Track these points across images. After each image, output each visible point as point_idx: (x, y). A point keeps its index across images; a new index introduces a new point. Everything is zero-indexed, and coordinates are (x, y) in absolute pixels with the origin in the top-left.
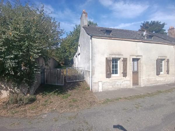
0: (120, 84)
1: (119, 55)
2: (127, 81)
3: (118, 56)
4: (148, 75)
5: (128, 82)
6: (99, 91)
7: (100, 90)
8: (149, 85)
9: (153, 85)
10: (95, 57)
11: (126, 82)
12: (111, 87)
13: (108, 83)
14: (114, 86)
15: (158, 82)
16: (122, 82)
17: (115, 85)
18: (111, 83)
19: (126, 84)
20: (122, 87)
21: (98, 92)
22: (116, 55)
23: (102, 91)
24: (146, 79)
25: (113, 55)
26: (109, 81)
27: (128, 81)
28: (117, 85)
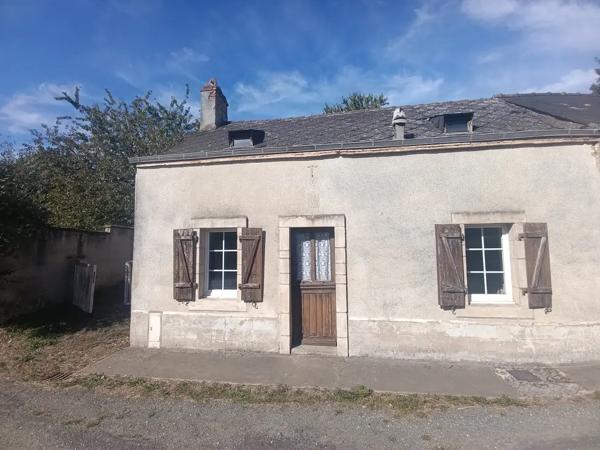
0: (232, 331)
1: (227, 218)
2: (263, 319)
3: (223, 221)
4: (385, 305)
5: (268, 327)
6: (150, 345)
7: (154, 342)
8: (391, 354)
9: (422, 356)
10: (141, 227)
11: (258, 325)
12: (196, 337)
13: (182, 321)
14: (206, 336)
15: (457, 344)
16: (242, 323)
17: (209, 331)
18: (195, 323)
19: (260, 334)
20: (237, 343)
21: (146, 347)
22: (214, 220)
23: (158, 346)
24: (371, 324)
25: (203, 218)
26: (186, 314)
27: (267, 322)
28: (219, 332)
